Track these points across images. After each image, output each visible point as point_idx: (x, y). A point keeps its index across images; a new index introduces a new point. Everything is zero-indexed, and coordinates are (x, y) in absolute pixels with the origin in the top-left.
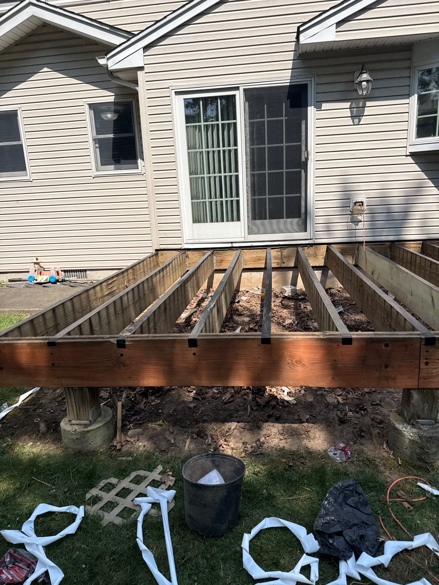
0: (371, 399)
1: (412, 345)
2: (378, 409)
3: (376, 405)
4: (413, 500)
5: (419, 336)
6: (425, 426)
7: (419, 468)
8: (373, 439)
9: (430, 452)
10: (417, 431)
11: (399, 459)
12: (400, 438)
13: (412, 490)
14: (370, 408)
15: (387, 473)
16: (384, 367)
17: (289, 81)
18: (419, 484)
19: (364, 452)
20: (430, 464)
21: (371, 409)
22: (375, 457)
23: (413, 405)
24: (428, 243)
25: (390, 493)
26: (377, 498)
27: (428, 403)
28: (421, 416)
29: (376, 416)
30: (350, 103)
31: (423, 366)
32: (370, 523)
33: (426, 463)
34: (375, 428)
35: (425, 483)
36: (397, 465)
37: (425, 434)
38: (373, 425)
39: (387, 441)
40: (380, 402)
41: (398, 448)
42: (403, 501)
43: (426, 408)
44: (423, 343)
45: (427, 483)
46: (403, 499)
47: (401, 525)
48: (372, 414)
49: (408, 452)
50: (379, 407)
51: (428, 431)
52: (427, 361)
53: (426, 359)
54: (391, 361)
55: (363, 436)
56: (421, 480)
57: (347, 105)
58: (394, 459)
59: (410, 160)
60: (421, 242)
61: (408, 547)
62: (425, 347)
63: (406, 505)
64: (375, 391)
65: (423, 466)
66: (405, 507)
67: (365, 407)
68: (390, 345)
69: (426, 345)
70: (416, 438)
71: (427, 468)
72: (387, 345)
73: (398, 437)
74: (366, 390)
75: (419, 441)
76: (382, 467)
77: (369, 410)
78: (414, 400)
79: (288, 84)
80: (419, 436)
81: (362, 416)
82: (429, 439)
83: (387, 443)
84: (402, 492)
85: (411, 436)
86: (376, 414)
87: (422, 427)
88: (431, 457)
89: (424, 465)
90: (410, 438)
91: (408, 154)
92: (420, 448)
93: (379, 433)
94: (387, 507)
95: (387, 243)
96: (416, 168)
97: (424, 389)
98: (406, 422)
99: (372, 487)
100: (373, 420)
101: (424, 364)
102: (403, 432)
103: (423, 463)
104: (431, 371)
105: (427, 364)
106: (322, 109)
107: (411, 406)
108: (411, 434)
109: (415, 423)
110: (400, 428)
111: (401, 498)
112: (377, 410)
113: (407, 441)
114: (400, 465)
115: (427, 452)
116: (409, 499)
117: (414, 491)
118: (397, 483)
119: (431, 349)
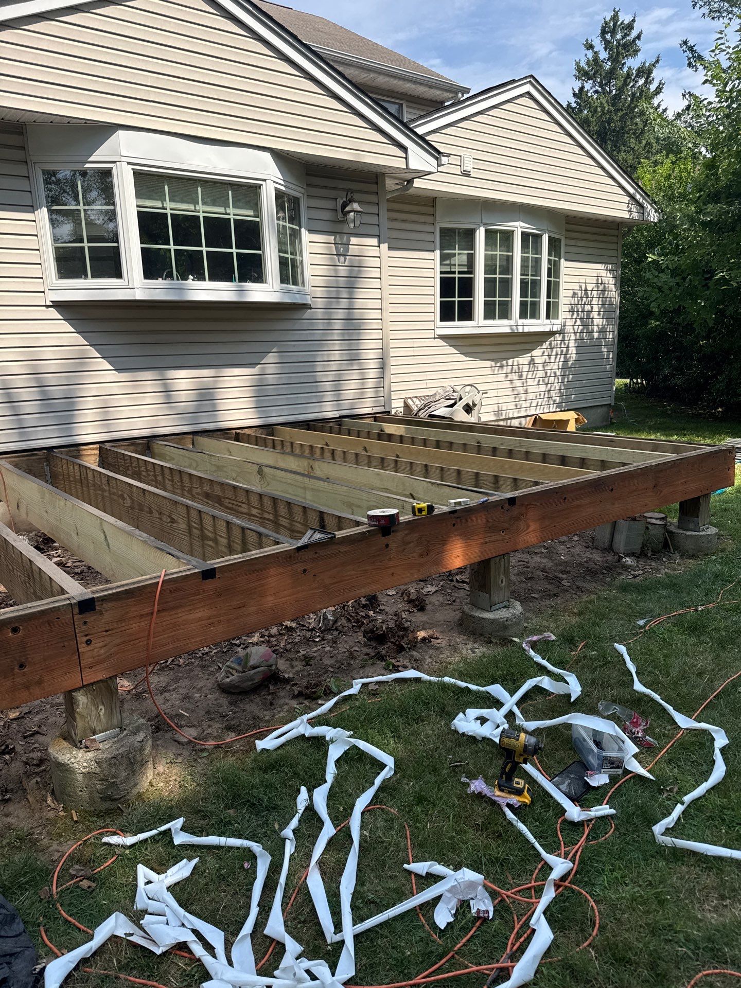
0: (22, 729)
1: (58, 618)
2: (37, 741)
3: (33, 735)
4: (95, 871)
5: (69, 602)
6: (106, 743)
7: (108, 813)
8: (29, 796)
9: (118, 781)
10: (92, 755)
11: (73, 812)
12: (68, 778)
13: (94, 855)
14: (20, 746)
15: (55, 846)
16: (17, 668)
18: (105, 840)
19: (13, 827)
20: (122, 800)
21: (23, 745)
22: (32, 828)
23: (82, 716)
24: (108, 445)
25: (58, 878)
26: (35, 898)
27: (103, 704)
28: (97, 729)
29: (31, 755)
31: (83, 648)
32: (19, 950)
33: (116, 800)
34: (31, 777)
35: (115, 834)
36: (72, 823)
37: (105, 756)
38: (26, 772)
39: (53, 790)
40: (40, 727)
41: (70, 796)
42: (81, 881)
43: (102, 714)
44: (76, 610)
45: (118, 831)
46: (81, 876)
47: (76, 923)
48: (25, 753)
49: (85, 795)
50: (38, 737)
51: (110, 749)
52: (88, 637)
53: (86, 636)
54: (28, 654)
55: (9, 800)
56: (108, 832)
58: (65, 817)
59: (54, 313)
60: (97, 446)
61: (86, 954)
62: (81, 616)
63: (85, 884)
64: (29, 712)
65: (113, 807)
66: (83, 890)
67: (10, 747)
68: (21, 627)
69: (81, 613)
70: (94, 768)
71: (119, 807)
72: (15, 630)
73: (65, 777)
74: (13, 715)
75: (98, 770)
76: (44, 840)
77: (19, 749)
78: (81, 706)
80: (96, 762)
81: (7, 764)
82: (113, 761)
83: (53, 793)
84: (77, 867)
85: (85, 767)
86: (32, 751)
87: (101, 746)
88: (121, 787)
89: (113, 805)
90: (84, 771)
91: (49, 303)
92: (102, 780)
93: (37, 783)
94: (53, 905)
95: (41, 452)
96: (66, 326)
97: (92, 684)
98: (76, 747)
99: (27, 883)
100: (26, 763)
101: (85, 645)
102: (72, 765)
103: (112, 803)
104: (98, 652)
105: (88, 642)
107: (78, 719)
108: (85, 764)
109: (88, 744)
110: (66, 761)
111: (77, 877)
112: (33, 743)
113: (80, 778)
114: (76, 822)
115: (114, 782)
116: (89, 873)
117: (98, 855)
118: (69, 855)
119: (90, 618)
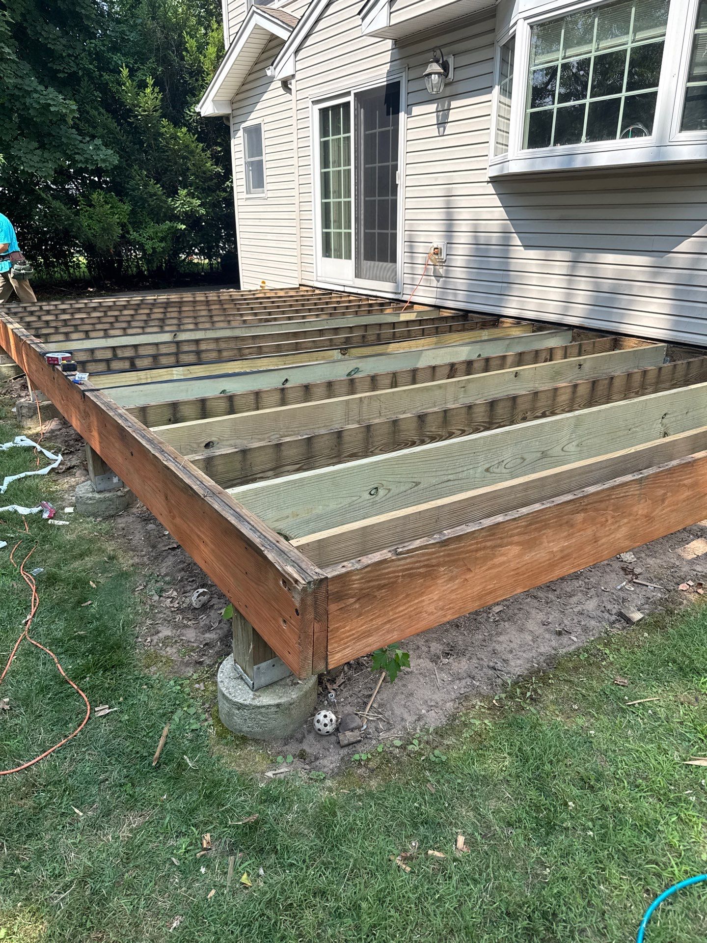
17: (385, 79)
30: (436, 105)
57: (433, 107)
59: (490, 189)
79: (385, 83)
91: (489, 179)
96: (498, 201)
106: (413, 115)
